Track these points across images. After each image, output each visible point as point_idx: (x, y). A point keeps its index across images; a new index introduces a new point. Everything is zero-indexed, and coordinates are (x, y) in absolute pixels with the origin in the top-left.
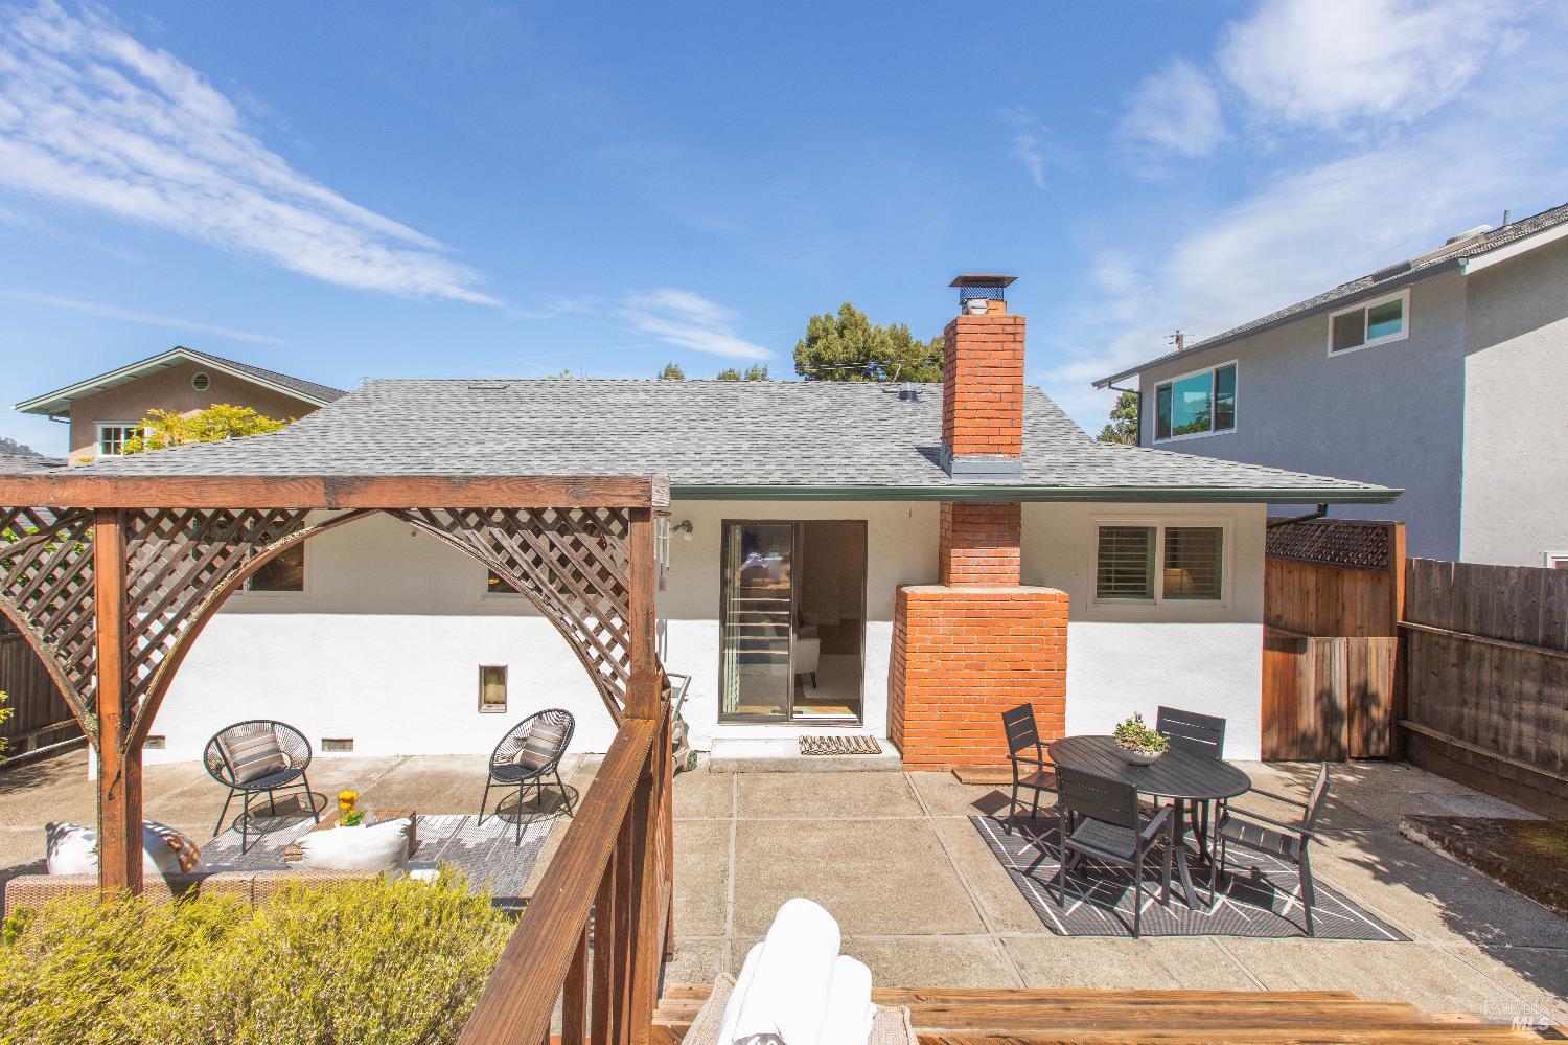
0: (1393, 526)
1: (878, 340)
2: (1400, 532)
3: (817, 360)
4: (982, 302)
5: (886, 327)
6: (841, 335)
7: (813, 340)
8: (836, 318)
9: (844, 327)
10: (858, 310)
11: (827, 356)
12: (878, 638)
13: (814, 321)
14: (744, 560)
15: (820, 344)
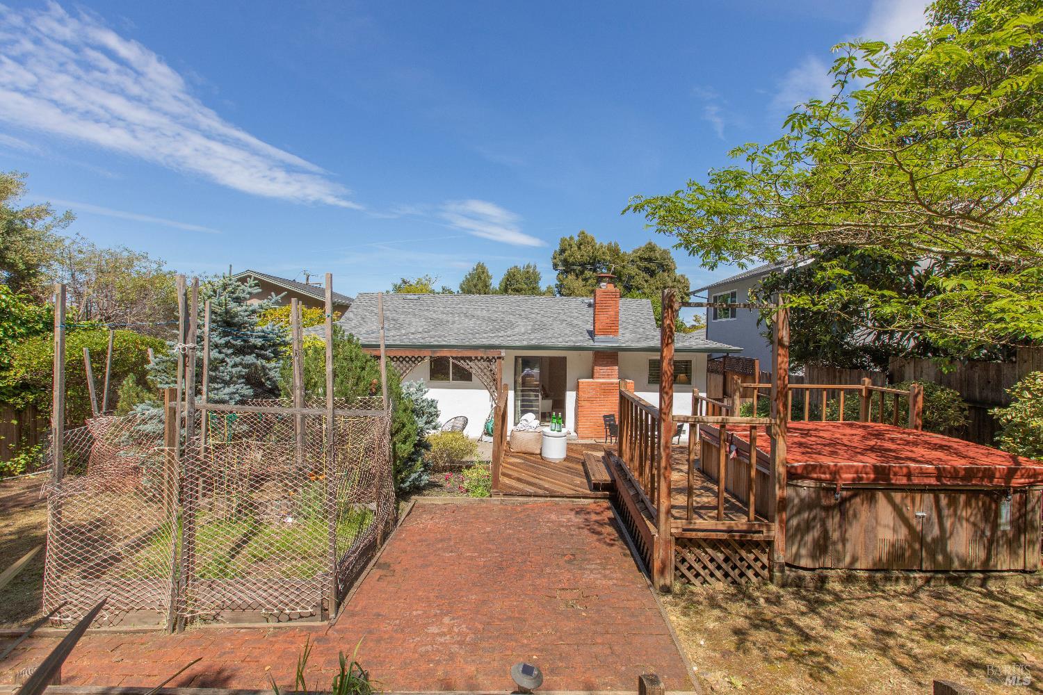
0: (754, 360)
1: (601, 252)
2: (757, 362)
3: (565, 262)
4: (605, 284)
5: (605, 244)
6: (579, 248)
7: (563, 251)
8: (576, 238)
9: (581, 244)
10: (589, 234)
11: (571, 260)
12: (570, 397)
13: (563, 240)
14: (523, 371)
15: (566, 254)
